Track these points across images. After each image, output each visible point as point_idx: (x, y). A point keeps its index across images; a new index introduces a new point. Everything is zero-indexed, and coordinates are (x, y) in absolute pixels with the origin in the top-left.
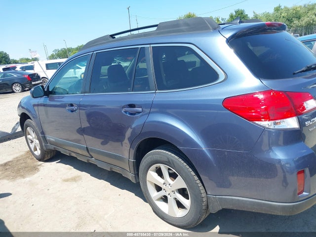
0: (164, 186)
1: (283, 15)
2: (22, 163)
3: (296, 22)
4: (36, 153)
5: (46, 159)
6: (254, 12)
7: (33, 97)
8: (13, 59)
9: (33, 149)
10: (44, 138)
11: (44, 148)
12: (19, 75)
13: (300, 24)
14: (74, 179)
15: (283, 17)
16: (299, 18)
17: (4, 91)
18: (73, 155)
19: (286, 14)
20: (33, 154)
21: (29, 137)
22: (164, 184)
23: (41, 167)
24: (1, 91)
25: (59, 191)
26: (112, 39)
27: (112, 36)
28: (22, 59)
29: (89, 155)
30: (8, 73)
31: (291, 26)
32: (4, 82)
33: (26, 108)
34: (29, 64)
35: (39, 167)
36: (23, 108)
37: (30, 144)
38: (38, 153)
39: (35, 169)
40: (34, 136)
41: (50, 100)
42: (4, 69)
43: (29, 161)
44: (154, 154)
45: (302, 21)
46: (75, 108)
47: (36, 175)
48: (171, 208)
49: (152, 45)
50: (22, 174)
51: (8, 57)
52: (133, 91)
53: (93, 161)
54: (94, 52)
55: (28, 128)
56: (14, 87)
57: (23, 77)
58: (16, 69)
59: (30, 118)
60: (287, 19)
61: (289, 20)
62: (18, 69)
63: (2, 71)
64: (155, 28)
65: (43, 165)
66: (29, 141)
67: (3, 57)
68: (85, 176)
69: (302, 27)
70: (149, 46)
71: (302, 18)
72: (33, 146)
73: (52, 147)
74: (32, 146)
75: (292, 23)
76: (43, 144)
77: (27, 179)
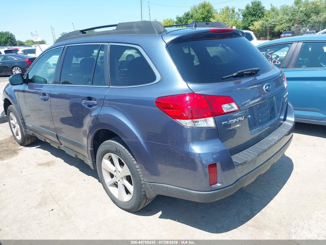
0: (115, 173)
1: (301, 9)
2: (4, 147)
3: (314, 17)
4: (18, 137)
5: (26, 144)
6: (271, 5)
7: (12, 84)
8: (19, 40)
9: (15, 135)
10: (24, 123)
11: (24, 133)
12: (19, 58)
13: (318, 20)
14: (48, 164)
15: (301, 12)
16: (317, 13)
17: (4, 74)
18: (48, 141)
19: (304, 9)
20: (16, 139)
21: (12, 121)
22: (115, 171)
23: (21, 151)
24: (2, 74)
25: (31, 174)
26: (82, 34)
27: (83, 32)
28: (28, 42)
29: (59, 142)
30: (10, 56)
31: (309, 22)
32: (4, 65)
33: (9, 93)
34: (33, 47)
35: (19, 151)
36: (7, 93)
37: (13, 129)
38: (19, 137)
39: (15, 152)
40: (16, 121)
41: (29, 88)
42: (6, 52)
43: (11, 145)
44: (106, 144)
45: (320, 17)
46: (46, 97)
47: (14, 158)
48: (120, 193)
49: (110, 44)
50: (2, 156)
51: (14, 38)
52: (92, 84)
53: (62, 148)
54: (66, 46)
55: (11, 113)
56: (14, 71)
57: (23, 60)
58: (18, 52)
59: (11, 104)
60: (305, 14)
61: (307, 15)
62: (20, 52)
63: (3, 53)
64: (115, 28)
65: (23, 149)
66: (12, 126)
67: (9, 38)
68: (60, 161)
69: (320, 23)
70: (107, 44)
71: (321, 14)
72: (16, 131)
73: (31, 133)
74: (14, 131)
75: (310, 18)
76: (23, 129)
77: (5, 161)
